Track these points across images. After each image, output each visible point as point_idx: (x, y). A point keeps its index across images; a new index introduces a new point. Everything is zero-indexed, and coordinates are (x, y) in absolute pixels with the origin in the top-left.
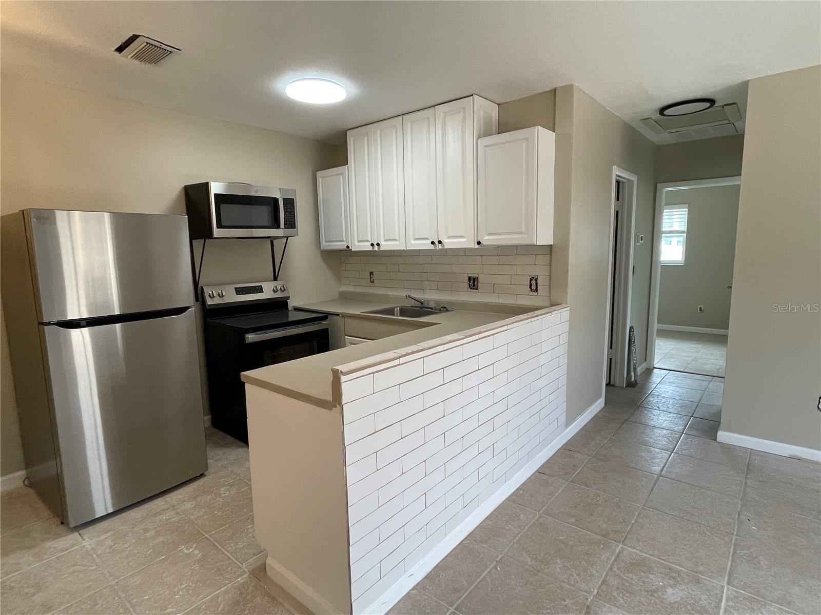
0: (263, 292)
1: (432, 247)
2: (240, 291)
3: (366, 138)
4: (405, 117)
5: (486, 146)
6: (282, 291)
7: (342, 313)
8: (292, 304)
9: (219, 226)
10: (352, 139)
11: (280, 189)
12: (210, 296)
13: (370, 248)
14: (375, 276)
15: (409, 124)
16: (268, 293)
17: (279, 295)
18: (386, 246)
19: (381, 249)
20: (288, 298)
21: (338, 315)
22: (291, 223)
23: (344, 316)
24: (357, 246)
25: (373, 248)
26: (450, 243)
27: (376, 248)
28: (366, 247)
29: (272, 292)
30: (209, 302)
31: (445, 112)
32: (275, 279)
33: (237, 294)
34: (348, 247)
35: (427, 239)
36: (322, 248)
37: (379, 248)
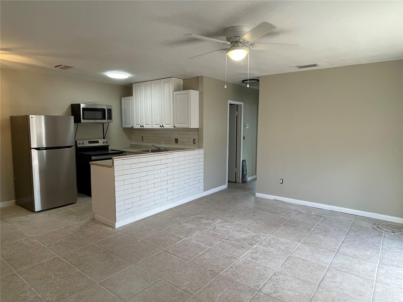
0: (99, 143)
1: (160, 128)
2: (90, 142)
3: (139, 87)
4: (152, 81)
5: (176, 95)
6: (106, 143)
7: (129, 151)
8: (110, 148)
9: (83, 119)
10: (134, 87)
11: (106, 105)
12: (79, 143)
13: (140, 127)
14: (144, 138)
15: (153, 84)
16: (101, 143)
18: (146, 127)
19: (144, 128)
20: (109, 146)
21: (127, 152)
22: (110, 118)
24: (136, 126)
25: (141, 128)
26: (166, 126)
27: (142, 127)
28: (139, 127)
29: (103, 143)
30: (79, 146)
31: (164, 82)
32: (104, 138)
33: (89, 144)
34: (132, 127)
35: (159, 125)
36: (123, 127)
37: (143, 128)
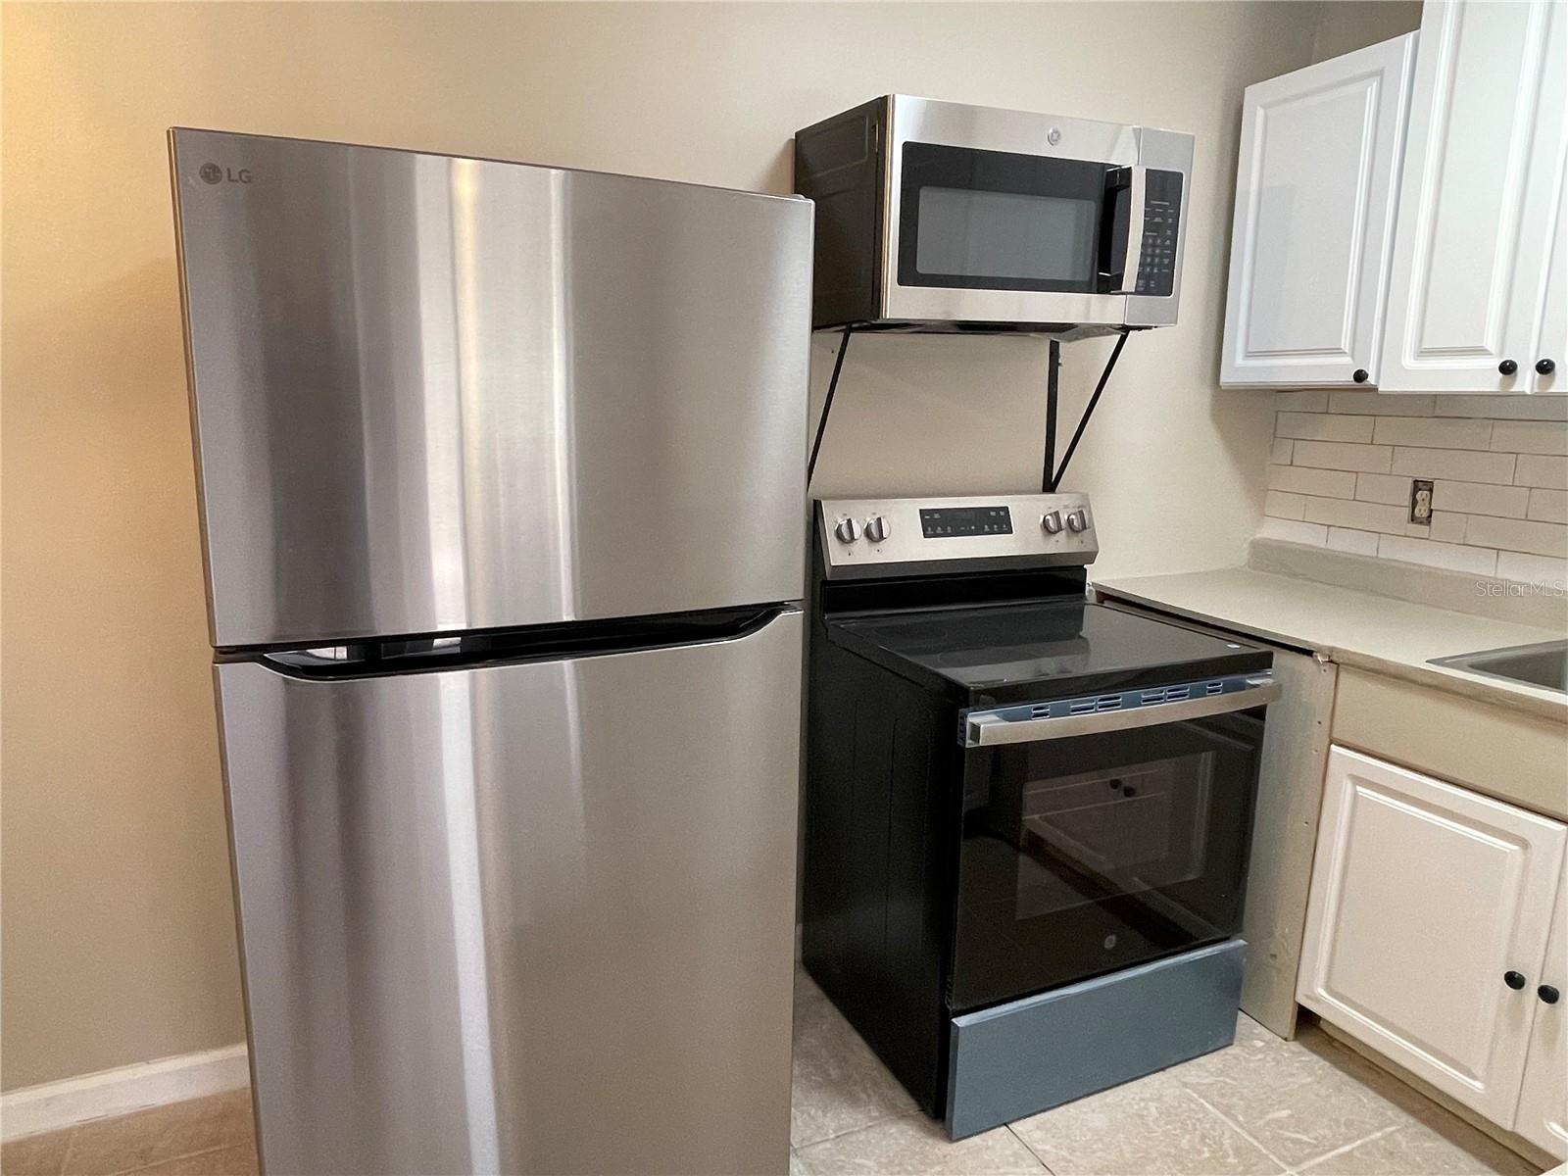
0: (1010, 531)
2: (935, 524)
6: (1074, 531)
7: (1332, 649)
8: (1097, 575)
9: (906, 276)
11: (1137, 133)
12: (839, 535)
14: (1437, 499)
16: (1027, 533)
17: (1060, 545)
20: (1091, 557)
21: (1309, 653)
22: (1158, 280)
23: (1337, 662)
24: (1404, 374)
29: (1039, 531)
30: (837, 556)
32: (1050, 486)
33: (926, 536)
34: (1360, 376)
36: (1225, 380)
